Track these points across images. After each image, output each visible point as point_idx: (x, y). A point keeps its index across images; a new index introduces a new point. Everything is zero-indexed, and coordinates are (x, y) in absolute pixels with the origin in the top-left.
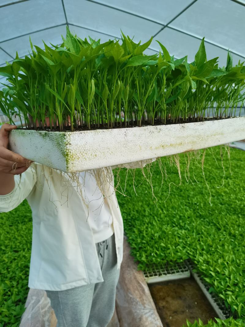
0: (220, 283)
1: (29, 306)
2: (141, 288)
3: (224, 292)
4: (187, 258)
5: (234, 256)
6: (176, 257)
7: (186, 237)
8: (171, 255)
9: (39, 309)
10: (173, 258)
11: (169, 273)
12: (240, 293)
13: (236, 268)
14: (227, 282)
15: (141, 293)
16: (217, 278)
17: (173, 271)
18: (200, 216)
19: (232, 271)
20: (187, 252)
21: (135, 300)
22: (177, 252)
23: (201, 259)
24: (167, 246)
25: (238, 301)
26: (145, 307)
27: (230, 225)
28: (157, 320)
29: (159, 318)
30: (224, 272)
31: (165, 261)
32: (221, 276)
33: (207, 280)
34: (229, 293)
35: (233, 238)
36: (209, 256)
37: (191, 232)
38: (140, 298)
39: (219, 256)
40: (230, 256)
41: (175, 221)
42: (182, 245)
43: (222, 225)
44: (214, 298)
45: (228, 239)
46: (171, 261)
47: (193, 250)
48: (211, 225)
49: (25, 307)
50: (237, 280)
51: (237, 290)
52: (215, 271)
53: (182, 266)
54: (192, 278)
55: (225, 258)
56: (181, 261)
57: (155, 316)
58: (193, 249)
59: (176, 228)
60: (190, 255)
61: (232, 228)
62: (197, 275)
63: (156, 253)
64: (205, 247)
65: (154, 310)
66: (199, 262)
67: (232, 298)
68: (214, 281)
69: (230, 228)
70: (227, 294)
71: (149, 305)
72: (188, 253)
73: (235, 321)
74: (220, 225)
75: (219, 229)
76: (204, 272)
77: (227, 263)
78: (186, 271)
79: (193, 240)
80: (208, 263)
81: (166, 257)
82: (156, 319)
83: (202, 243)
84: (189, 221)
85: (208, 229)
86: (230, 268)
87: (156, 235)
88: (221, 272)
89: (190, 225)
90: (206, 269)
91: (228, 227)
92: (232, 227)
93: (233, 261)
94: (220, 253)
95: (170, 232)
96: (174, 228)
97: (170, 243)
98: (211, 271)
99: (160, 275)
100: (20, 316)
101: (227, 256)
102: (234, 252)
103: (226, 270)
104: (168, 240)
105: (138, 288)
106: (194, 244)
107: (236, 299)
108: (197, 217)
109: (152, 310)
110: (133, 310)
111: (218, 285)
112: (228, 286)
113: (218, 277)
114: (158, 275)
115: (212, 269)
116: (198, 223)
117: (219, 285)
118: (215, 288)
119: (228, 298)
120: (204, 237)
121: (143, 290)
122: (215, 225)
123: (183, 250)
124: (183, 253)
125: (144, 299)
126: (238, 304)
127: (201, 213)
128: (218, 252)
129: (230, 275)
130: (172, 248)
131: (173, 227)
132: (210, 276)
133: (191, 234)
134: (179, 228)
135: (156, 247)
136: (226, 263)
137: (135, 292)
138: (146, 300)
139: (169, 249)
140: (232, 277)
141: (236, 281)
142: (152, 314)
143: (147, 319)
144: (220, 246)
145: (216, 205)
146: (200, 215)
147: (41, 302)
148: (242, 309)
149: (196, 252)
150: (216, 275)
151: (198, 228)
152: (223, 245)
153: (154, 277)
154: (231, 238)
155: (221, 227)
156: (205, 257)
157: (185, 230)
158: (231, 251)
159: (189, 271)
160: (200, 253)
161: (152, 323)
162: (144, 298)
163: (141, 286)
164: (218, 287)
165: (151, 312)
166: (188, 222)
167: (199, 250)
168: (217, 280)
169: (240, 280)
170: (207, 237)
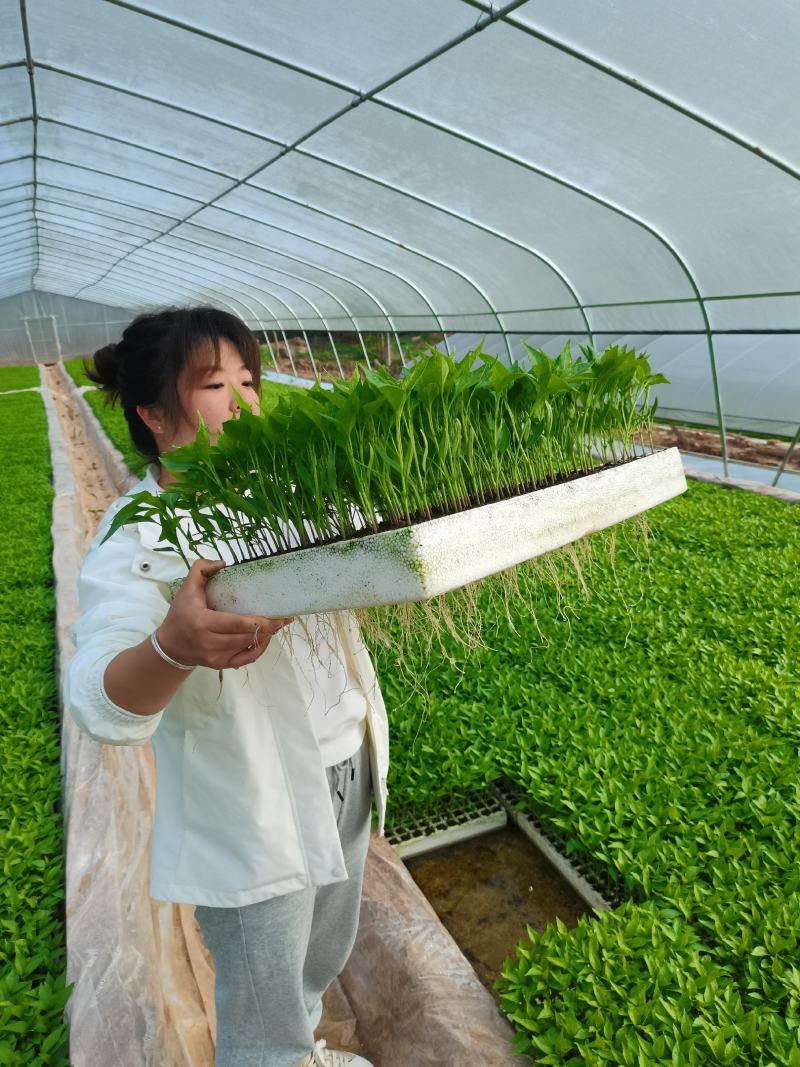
0: (591, 825)
1: (82, 976)
2: (388, 874)
3: (603, 846)
4: (497, 776)
5: (613, 753)
6: (469, 777)
7: (485, 721)
8: (455, 773)
9: (116, 979)
10: (461, 780)
11: (452, 823)
12: (641, 842)
13: (623, 781)
14: (607, 821)
15: (393, 886)
16: (583, 815)
17: (461, 817)
18: (512, 659)
19: (615, 793)
20: (493, 760)
21: (378, 907)
22: (468, 762)
23: (534, 773)
24: (438, 752)
25: (639, 860)
26: (410, 920)
27: (590, 674)
28: (449, 944)
29: (451, 939)
30: (597, 796)
31: (441, 793)
32: (592, 809)
33: (559, 822)
34: (615, 845)
35: (604, 706)
36: (552, 762)
37: (496, 703)
38: (392, 899)
39: (578, 757)
40: (603, 756)
41: (445, 681)
42: (477, 743)
43: (573, 676)
44: (578, 868)
45: (592, 713)
46: (455, 789)
47: (509, 753)
48: (544, 681)
49: (68, 983)
50: (630, 812)
51: (634, 836)
52: (575, 797)
53: (482, 801)
54: (512, 826)
55: (594, 761)
56: (483, 784)
57: (440, 936)
58: (508, 749)
59: (453, 700)
60: (504, 765)
61: (596, 682)
62: (527, 816)
63: (413, 775)
64: (538, 741)
65: (436, 922)
66: (529, 780)
67: (624, 855)
68: (578, 822)
69: (594, 682)
70: (610, 850)
71: (419, 914)
72: (498, 762)
73: (639, 909)
74: (565, 676)
75: (567, 689)
76: (549, 804)
77: (601, 773)
78: (495, 810)
79: (504, 727)
80: (552, 779)
81: (442, 780)
82: (445, 943)
83: (529, 731)
84: (483, 676)
85: (538, 692)
86: (611, 784)
87: (402, 725)
88: (589, 798)
89: (488, 685)
90: (552, 797)
91: (590, 681)
92: (597, 678)
93: (613, 766)
94: (579, 750)
95: (440, 714)
96: (447, 701)
97: (446, 743)
98: (565, 798)
99: (429, 831)
100: (59, 1010)
101: (596, 755)
102: (611, 743)
103: (600, 792)
104: (439, 735)
105: (381, 875)
106: (509, 736)
107: (635, 856)
108: (502, 662)
109: (430, 924)
110: (380, 935)
111: (586, 830)
112: (613, 830)
113: (583, 812)
114: (424, 833)
115: (566, 793)
116: (509, 676)
117: (590, 830)
118: (582, 839)
119: (617, 858)
120: (531, 715)
121: (397, 878)
122: (553, 678)
123: (484, 755)
124: (485, 766)
125: (403, 899)
126: (642, 867)
127: (511, 650)
128: (574, 748)
129: (612, 801)
130: (453, 756)
131: (445, 696)
132: (564, 811)
133: (498, 710)
134: (459, 698)
135: (411, 759)
136: (597, 775)
137: (374, 887)
138: (409, 902)
139: (446, 758)
140: (617, 805)
141: (628, 815)
142: (432, 933)
143: (421, 947)
144: (575, 732)
145: (547, 624)
146: (511, 656)
147: (115, 961)
148: (651, 879)
149: (519, 758)
150: (578, 807)
151: (510, 692)
152: (582, 730)
153: (413, 840)
154: (598, 708)
155: (570, 682)
156: (542, 764)
157: (478, 701)
158: (604, 742)
159: (503, 808)
160: (529, 758)
161: (436, 954)
162: (403, 896)
163: (387, 869)
164: (588, 836)
165: (431, 929)
166: (483, 679)
167: (524, 751)
168: (583, 818)
169: (637, 810)
170: (538, 714)
